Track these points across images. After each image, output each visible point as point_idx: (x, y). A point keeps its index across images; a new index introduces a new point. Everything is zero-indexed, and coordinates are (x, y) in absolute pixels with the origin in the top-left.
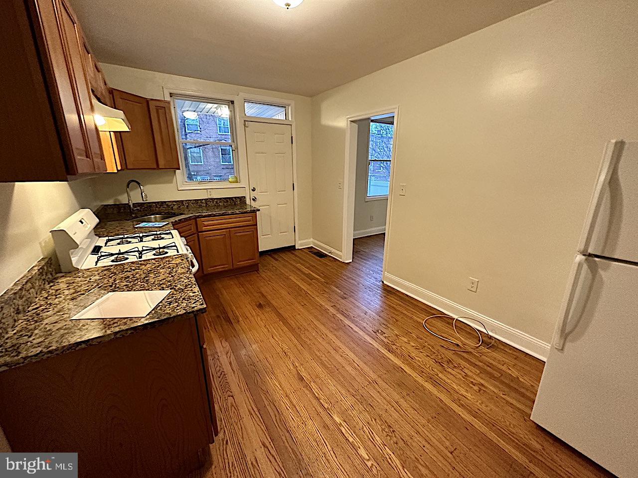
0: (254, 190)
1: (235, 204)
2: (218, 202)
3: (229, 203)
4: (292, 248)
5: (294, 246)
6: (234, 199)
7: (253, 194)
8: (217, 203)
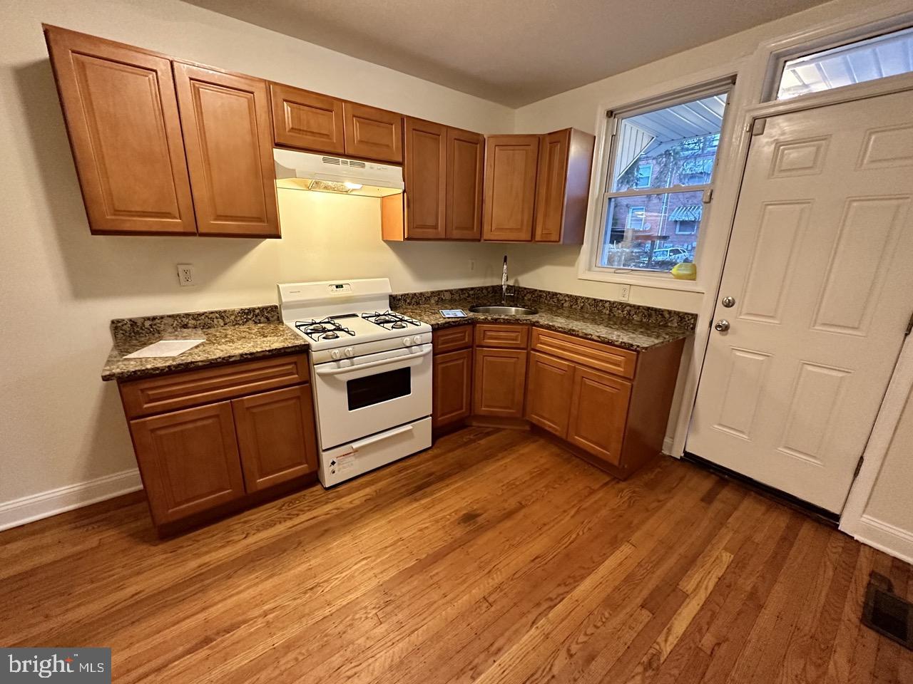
0: (729, 304)
1: (666, 326)
2: (632, 313)
3: (652, 320)
4: (829, 520)
5: (837, 518)
6: (667, 316)
7: (723, 316)
8: (629, 313)
